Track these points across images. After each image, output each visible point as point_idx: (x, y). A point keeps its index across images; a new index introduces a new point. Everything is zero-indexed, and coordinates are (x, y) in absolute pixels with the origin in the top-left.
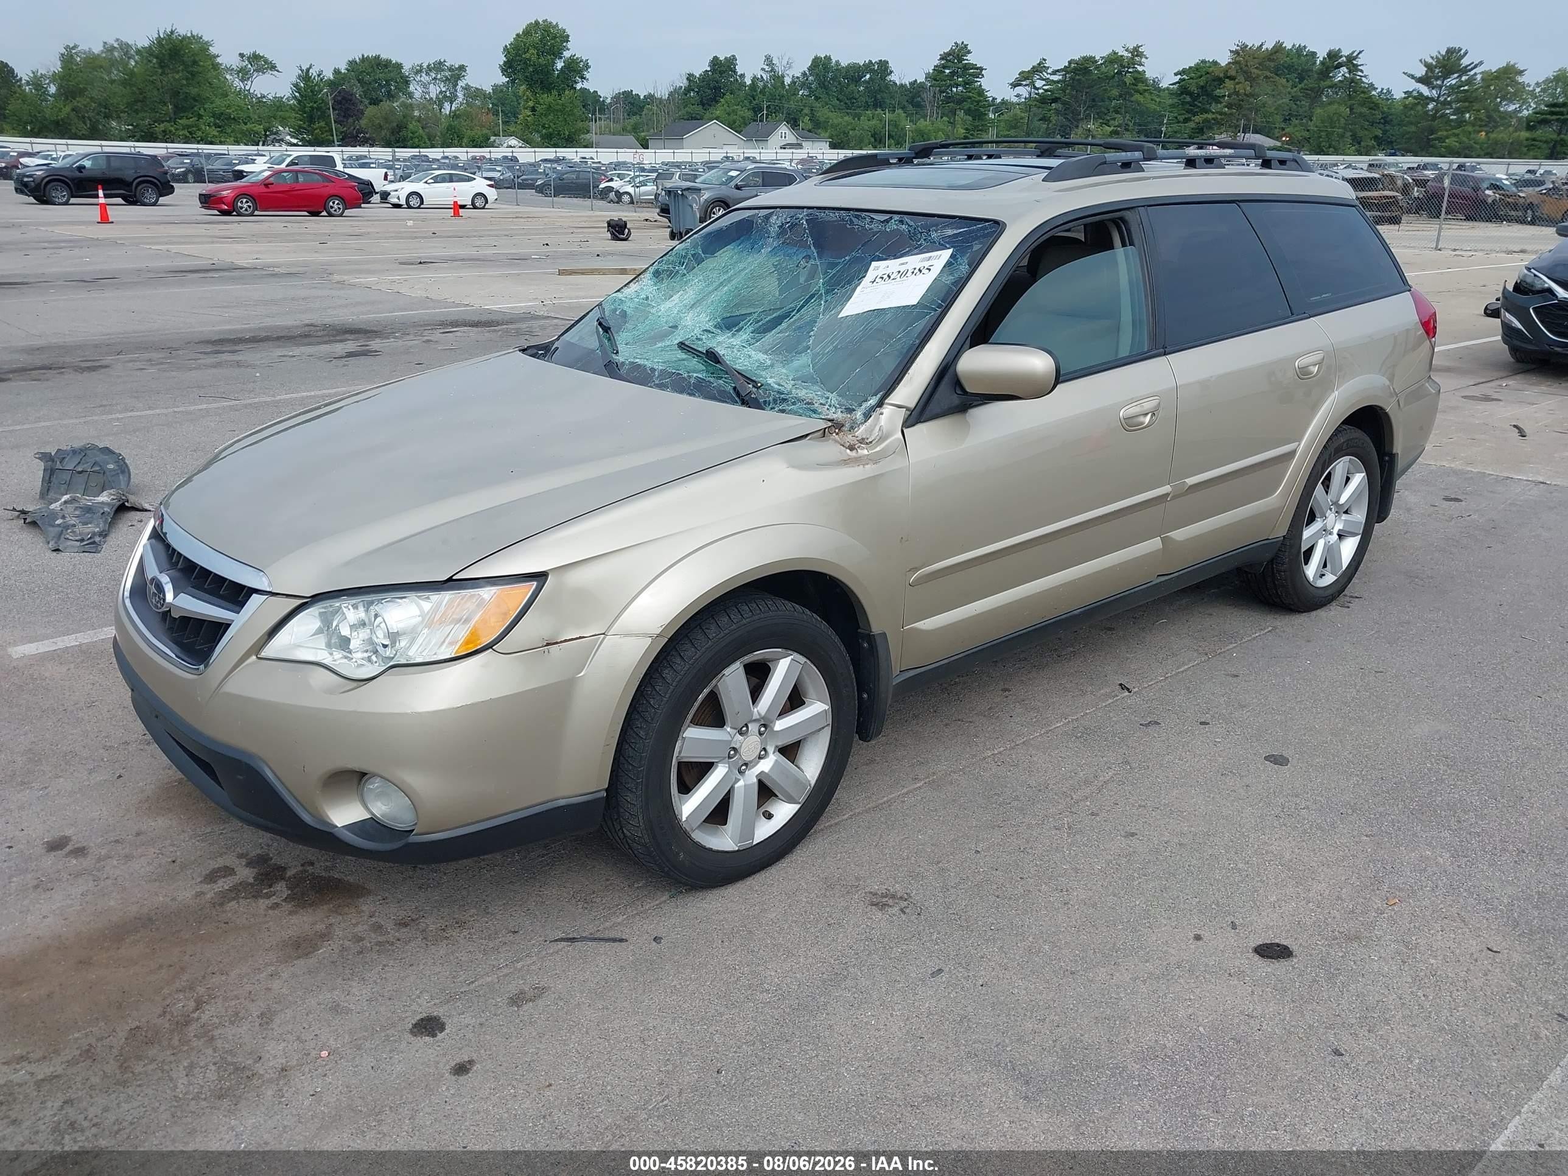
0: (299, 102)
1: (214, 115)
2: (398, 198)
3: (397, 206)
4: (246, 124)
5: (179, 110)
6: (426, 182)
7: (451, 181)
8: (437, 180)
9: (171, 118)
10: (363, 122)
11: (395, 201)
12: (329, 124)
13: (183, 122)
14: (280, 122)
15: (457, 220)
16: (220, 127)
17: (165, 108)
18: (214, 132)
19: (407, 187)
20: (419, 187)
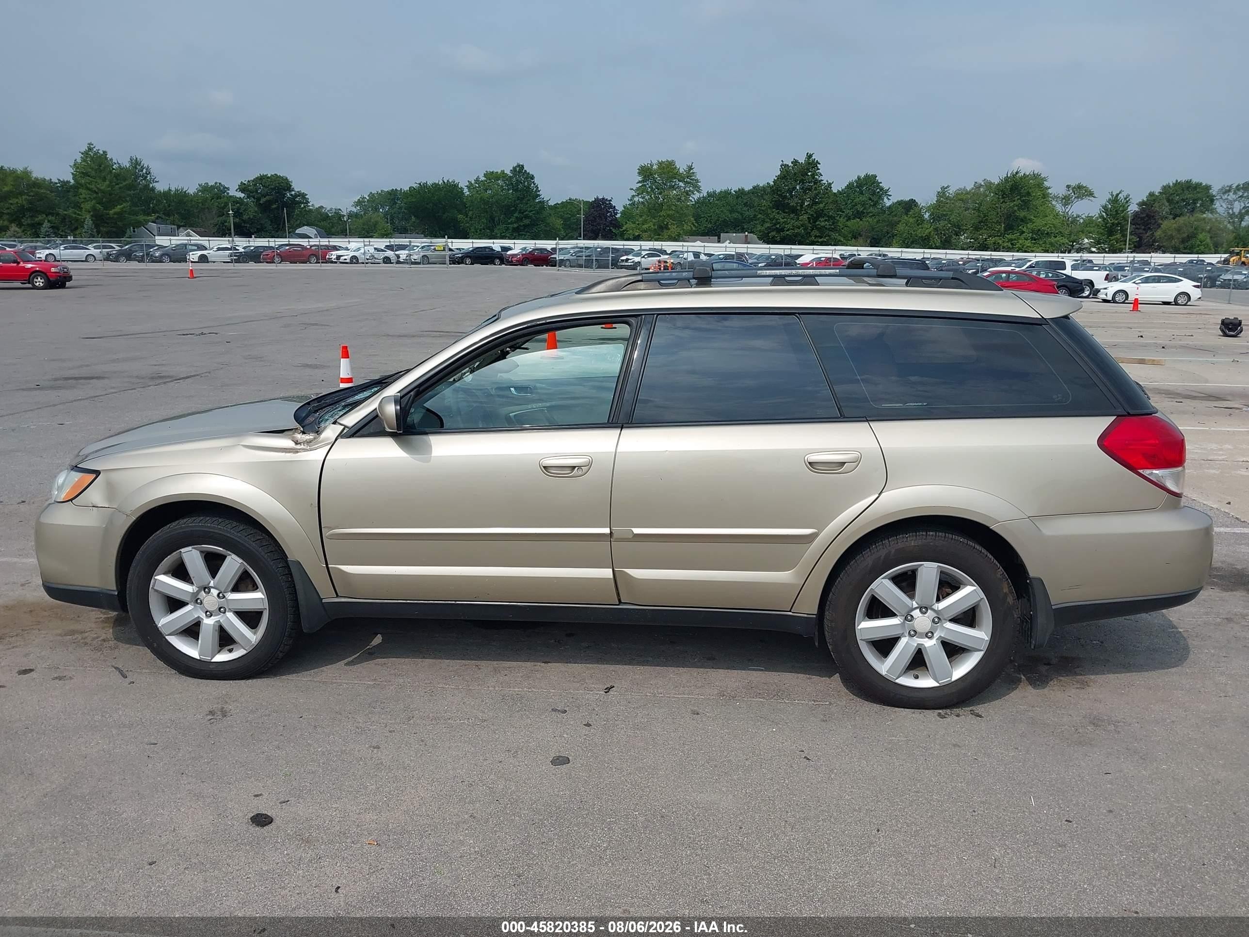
0: (1104, 219)
1: (1033, 232)
2: (1106, 295)
3: (1105, 301)
4: (1056, 237)
5: (1009, 228)
6: (1134, 283)
7: (1159, 282)
8: (1147, 280)
9: (1001, 234)
10: (1158, 233)
11: (1104, 297)
12: (1125, 236)
13: (1009, 237)
14: (1086, 235)
15: (1135, 313)
16: (1035, 240)
17: (999, 227)
18: (1028, 243)
19: (1115, 287)
20: (1128, 286)
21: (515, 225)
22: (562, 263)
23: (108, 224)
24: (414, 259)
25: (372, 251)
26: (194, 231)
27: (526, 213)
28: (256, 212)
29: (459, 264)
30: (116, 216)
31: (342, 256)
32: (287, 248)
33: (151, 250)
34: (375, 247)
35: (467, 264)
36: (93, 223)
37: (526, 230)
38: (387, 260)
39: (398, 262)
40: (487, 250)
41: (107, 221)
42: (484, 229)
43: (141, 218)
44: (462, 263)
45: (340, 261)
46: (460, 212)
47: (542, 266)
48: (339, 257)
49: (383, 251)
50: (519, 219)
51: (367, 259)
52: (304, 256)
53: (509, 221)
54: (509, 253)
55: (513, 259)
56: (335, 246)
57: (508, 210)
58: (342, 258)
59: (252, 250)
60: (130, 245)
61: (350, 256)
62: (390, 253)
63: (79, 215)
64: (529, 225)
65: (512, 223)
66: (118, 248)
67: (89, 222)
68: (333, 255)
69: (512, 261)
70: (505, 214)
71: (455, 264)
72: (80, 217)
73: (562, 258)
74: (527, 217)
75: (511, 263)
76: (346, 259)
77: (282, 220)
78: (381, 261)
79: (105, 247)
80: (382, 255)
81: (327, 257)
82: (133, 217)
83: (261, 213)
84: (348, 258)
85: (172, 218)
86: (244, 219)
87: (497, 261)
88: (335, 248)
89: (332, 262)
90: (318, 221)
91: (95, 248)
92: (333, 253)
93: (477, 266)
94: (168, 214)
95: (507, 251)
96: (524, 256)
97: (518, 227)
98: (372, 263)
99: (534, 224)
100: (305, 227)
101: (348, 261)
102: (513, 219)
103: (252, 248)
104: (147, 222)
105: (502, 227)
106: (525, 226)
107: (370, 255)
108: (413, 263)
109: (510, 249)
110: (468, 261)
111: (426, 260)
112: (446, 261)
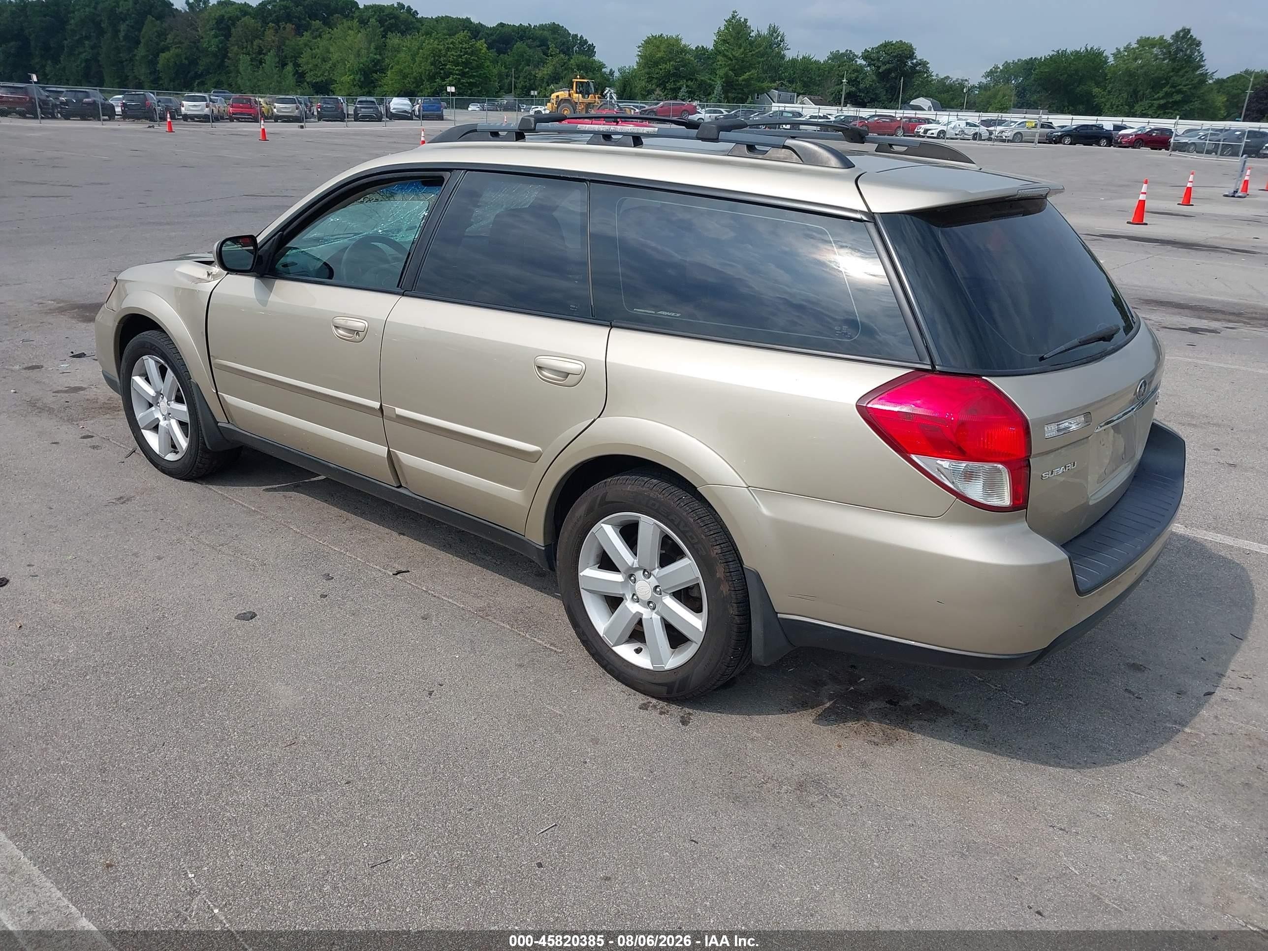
21: (1162, 102)
22: (1182, 147)
23: (735, 89)
24: (1006, 137)
25: (963, 124)
26: (810, 99)
27: (1180, 87)
28: (873, 81)
29: (1055, 144)
30: (743, 83)
31: (930, 130)
32: (876, 119)
33: (752, 116)
34: (968, 121)
35: (1065, 144)
36: (722, 89)
37: (1175, 107)
38: (976, 137)
39: (990, 139)
40: (1094, 128)
41: (735, 87)
42: (1122, 105)
43: (765, 85)
44: (1060, 142)
45: (927, 135)
46: (1098, 84)
47: (1160, 149)
48: (926, 131)
49: (975, 126)
50: (1167, 95)
51: (956, 135)
52: (890, 127)
53: (1156, 97)
54: (1123, 132)
55: (1123, 140)
56: (928, 119)
57: (1156, 84)
58: (930, 132)
59: (842, 119)
60: (736, 111)
61: (938, 130)
62: (983, 129)
63: (713, 80)
64: (1180, 101)
65: (1159, 99)
66: (725, 113)
67: (718, 89)
68: (921, 129)
69: (1121, 143)
70: (1152, 88)
71: (1051, 143)
72: (713, 83)
73: (1187, 141)
74: (1179, 92)
75: (1121, 146)
76: (933, 134)
77: (898, 90)
78: (971, 137)
79: (715, 112)
80: (973, 130)
81: (916, 130)
82: (759, 84)
83: (879, 83)
84: (935, 132)
85: (794, 86)
86: (860, 88)
87: (1104, 142)
88: (927, 121)
89: (919, 136)
90: (939, 93)
91: (706, 112)
92: (923, 126)
93: (1079, 147)
94: (791, 82)
95: (1120, 131)
96: (1137, 137)
97: (1165, 103)
98: (961, 139)
99: (1186, 101)
100: (921, 99)
101: (935, 135)
102: (1161, 94)
103: (842, 117)
104: (770, 88)
105: (1146, 103)
106: (1175, 103)
107: (960, 130)
108: (1004, 141)
109: (1125, 128)
110: (1068, 140)
111: (1018, 138)
112: (1034, 139)
